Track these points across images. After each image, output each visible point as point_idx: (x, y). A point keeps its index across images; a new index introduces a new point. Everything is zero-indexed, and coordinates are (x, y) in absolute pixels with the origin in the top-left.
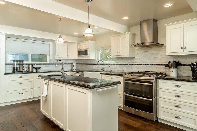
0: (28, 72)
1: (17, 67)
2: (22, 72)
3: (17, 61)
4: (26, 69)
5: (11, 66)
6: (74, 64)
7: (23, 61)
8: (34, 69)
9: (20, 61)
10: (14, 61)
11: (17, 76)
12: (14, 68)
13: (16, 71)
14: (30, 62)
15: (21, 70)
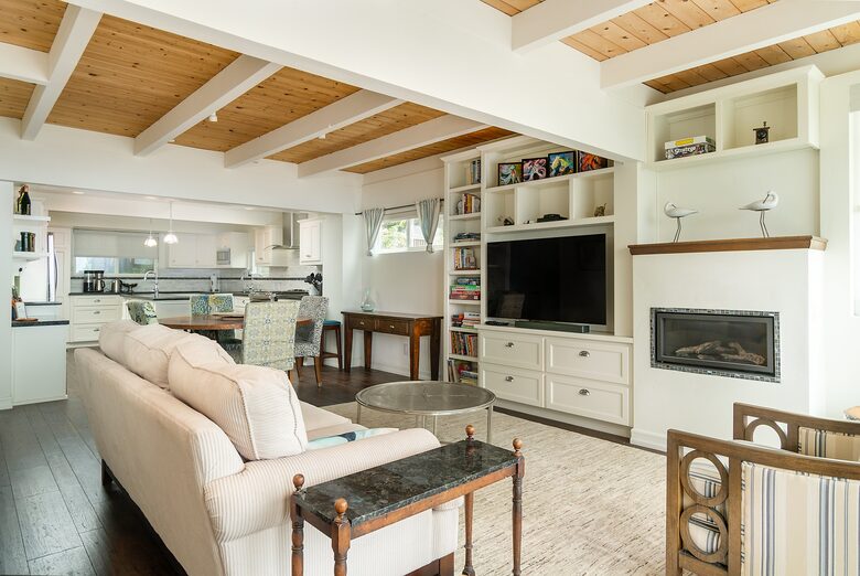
0: (112, 292)
1: (91, 284)
2: (101, 292)
3: (91, 272)
4: (108, 287)
5: (81, 282)
6: (214, 279)
7: (102, 272)
8: (124, 289)
9: (96, 272)
10: (86, 272)
11: (90, 299)
12: (85, 284)
13: (89, 289)
14: (117, 274)
15: (99, 289)
